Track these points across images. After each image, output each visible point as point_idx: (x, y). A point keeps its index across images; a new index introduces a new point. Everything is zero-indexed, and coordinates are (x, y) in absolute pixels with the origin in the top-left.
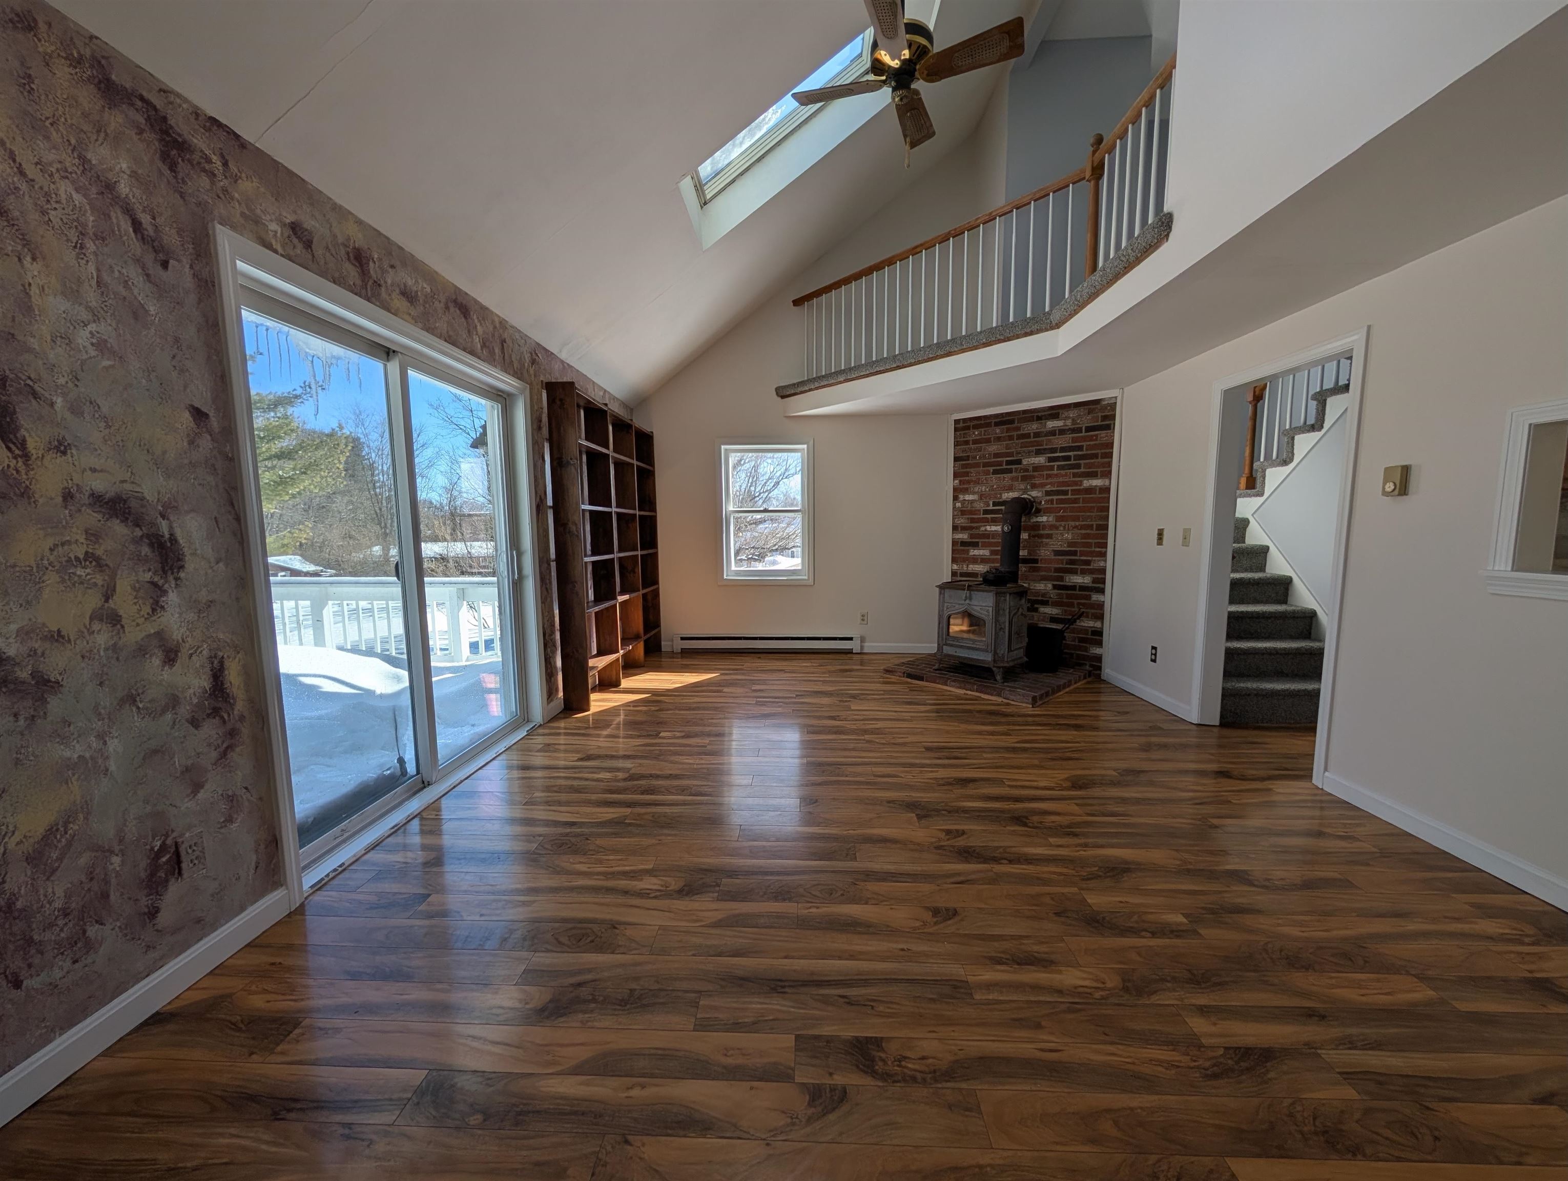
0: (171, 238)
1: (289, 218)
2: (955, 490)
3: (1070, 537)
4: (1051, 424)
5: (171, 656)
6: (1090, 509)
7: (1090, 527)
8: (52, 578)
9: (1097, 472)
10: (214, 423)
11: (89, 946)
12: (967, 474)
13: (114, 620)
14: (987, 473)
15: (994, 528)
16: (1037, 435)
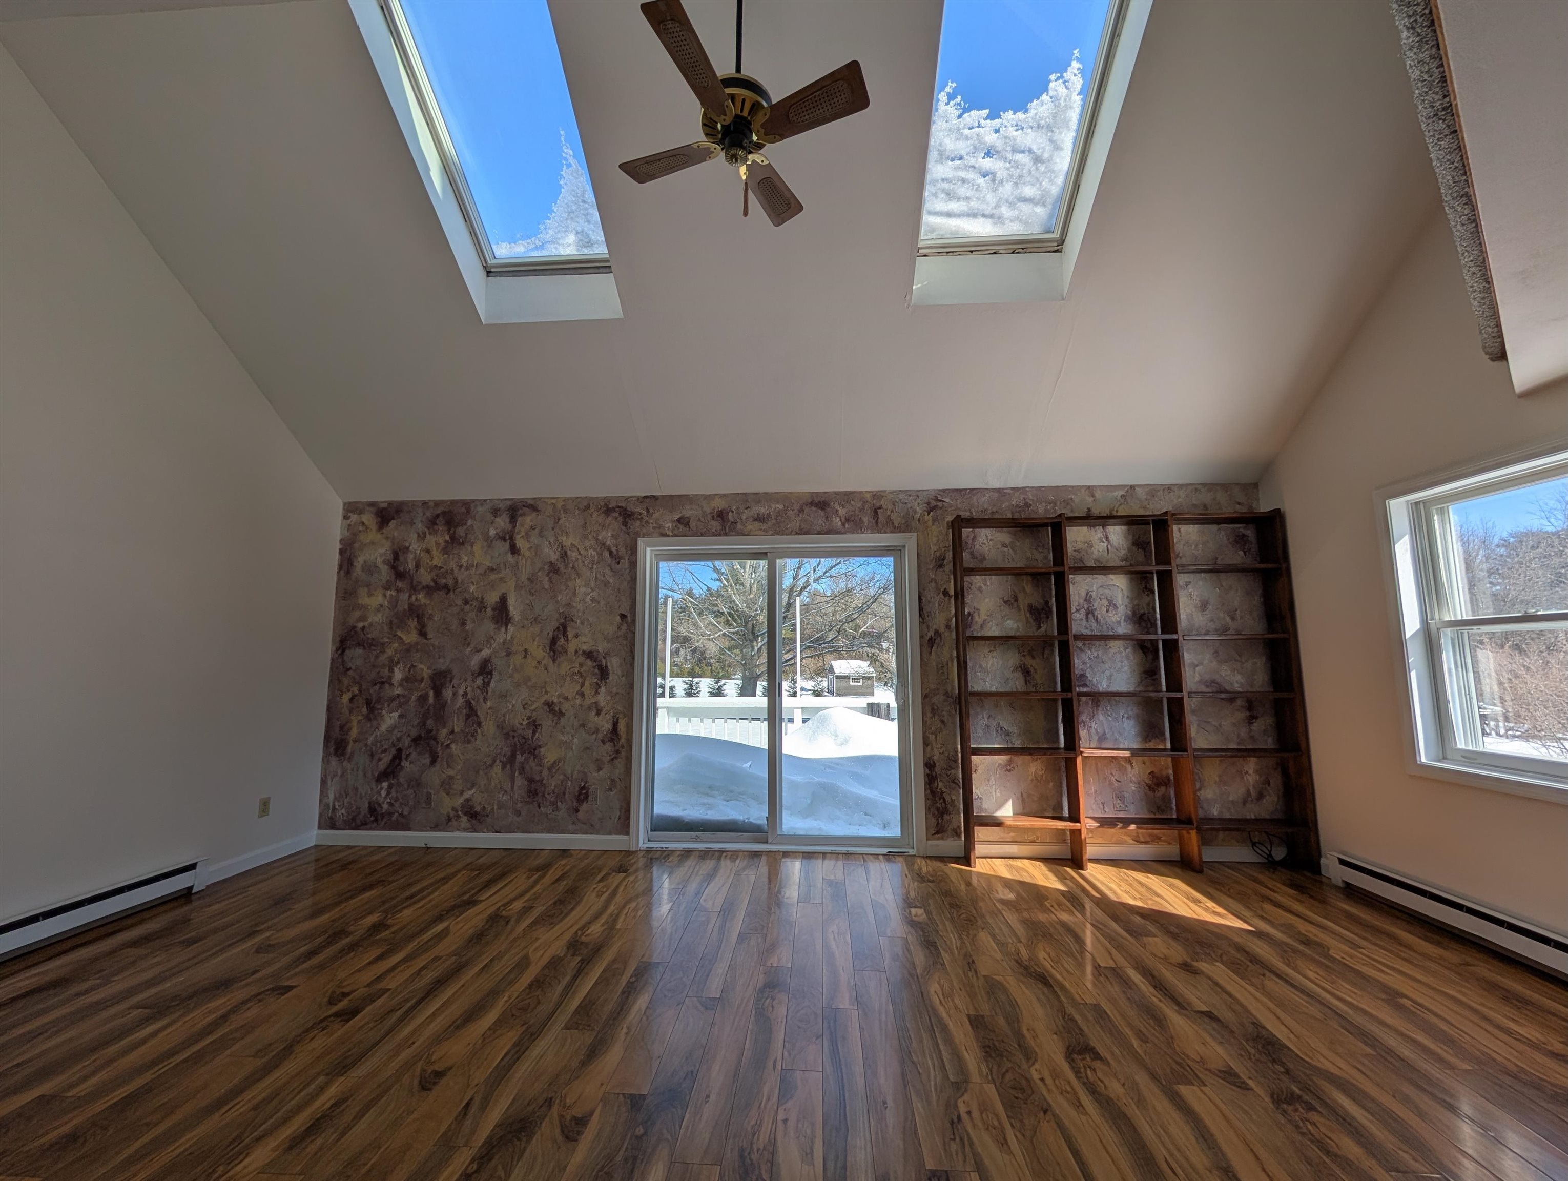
0: (622, 551)
1: (676, 517)
5: (598, 713)
8: (568, 678)
10: (629, 619)
11: (557, 809)
13: (583, 695)
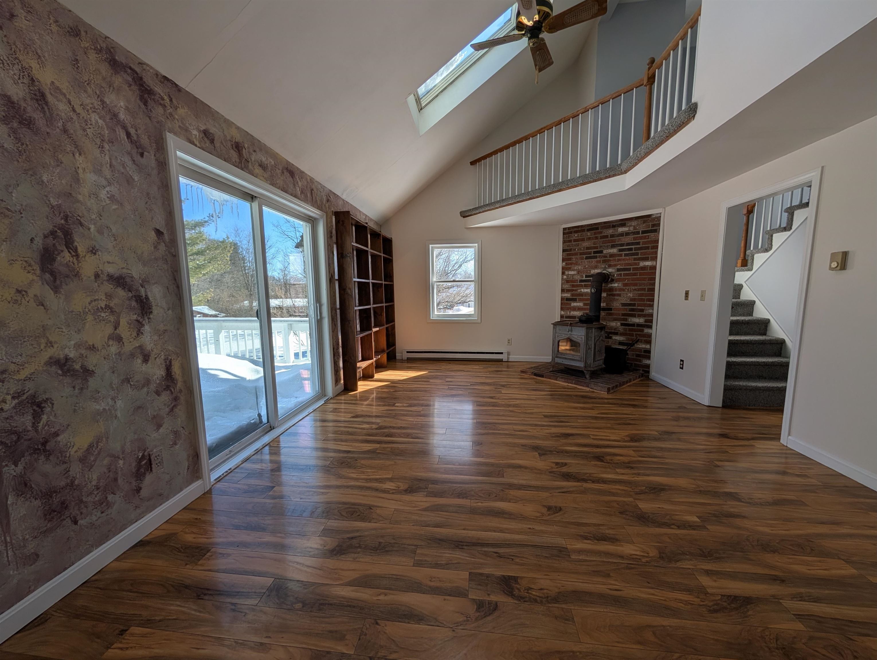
0: (145, 141)
1: (203, 128)
2: (563, 268)
3: (631, 295)
4: (621, 230)
5: (146, 358)
6: (644, 279)
7: (644, 289)
8: (90, 318)
9: (648, 257)
10: (166, 237)
11: (109, 505)
12: (570, 259)
13: (119, 339)
14: (582, 259)
15: (586, 290)
16: (612, 236)
